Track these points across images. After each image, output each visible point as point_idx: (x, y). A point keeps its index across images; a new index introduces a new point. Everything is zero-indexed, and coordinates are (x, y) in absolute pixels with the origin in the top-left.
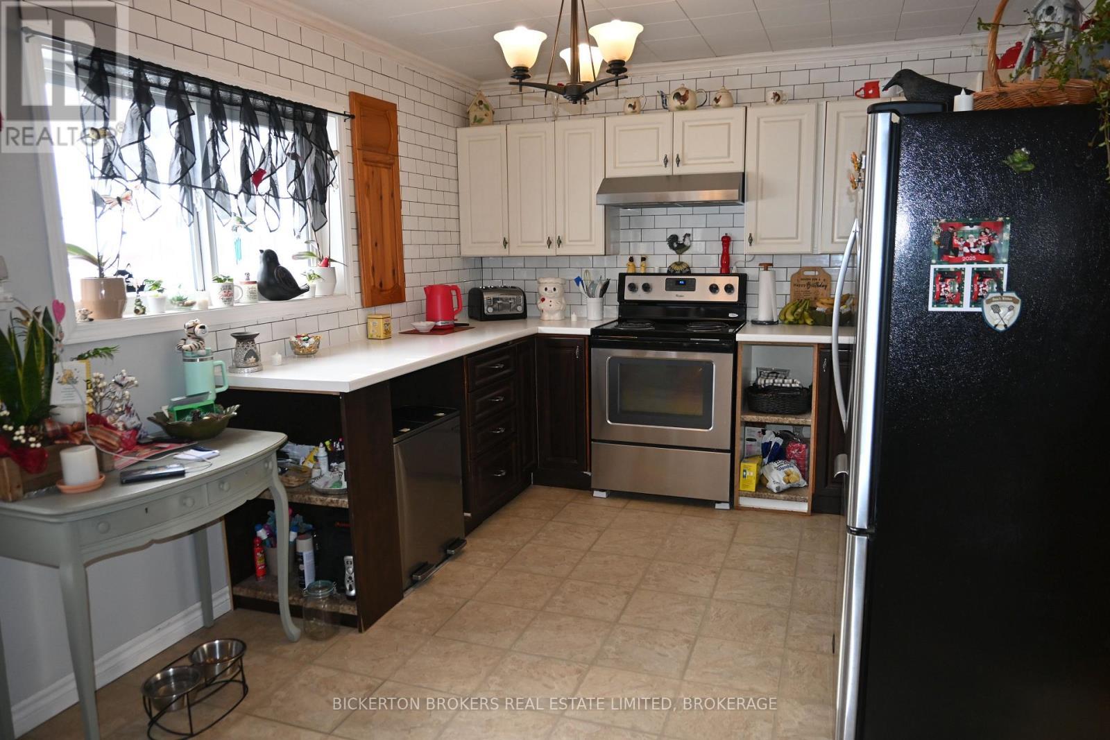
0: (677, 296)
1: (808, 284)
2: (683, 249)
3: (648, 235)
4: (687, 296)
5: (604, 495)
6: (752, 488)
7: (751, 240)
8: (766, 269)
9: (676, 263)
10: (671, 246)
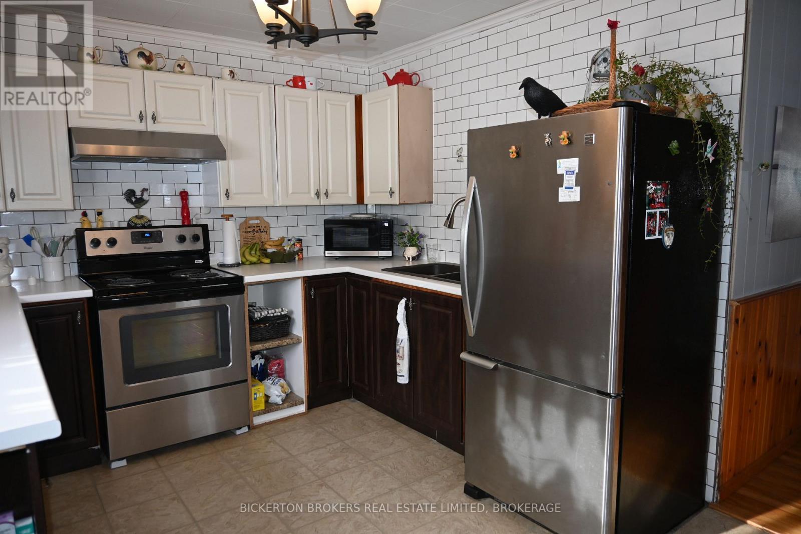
0: (145, 248)
1: (254, 230)
2: (142, 203)
3: (100, 189)
4: (154, 248)
5: (124, 463)
6: (262, 407)
7: (227, 195)
8: (227, 220)
9: (136, 216)
10: (129, 200)
